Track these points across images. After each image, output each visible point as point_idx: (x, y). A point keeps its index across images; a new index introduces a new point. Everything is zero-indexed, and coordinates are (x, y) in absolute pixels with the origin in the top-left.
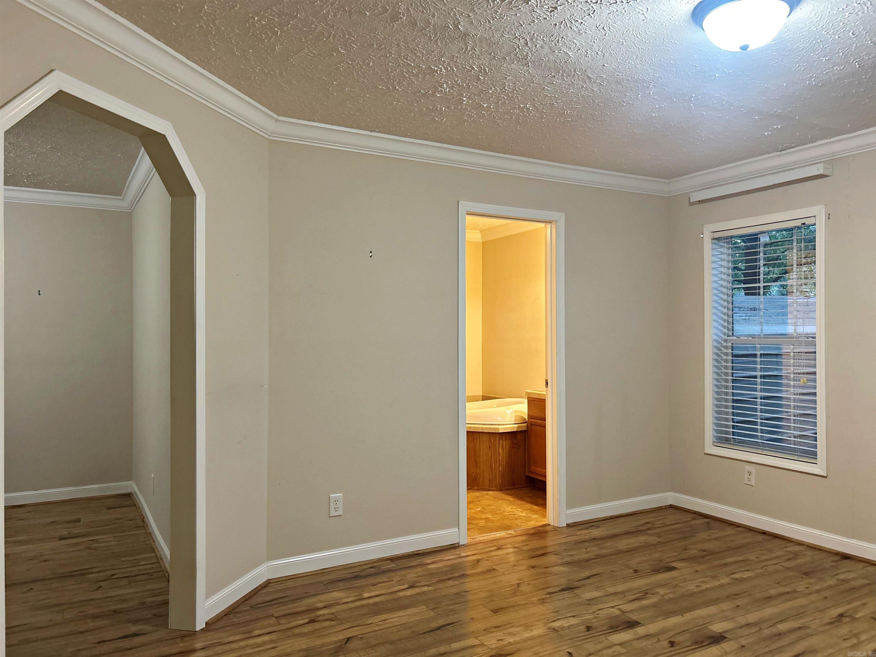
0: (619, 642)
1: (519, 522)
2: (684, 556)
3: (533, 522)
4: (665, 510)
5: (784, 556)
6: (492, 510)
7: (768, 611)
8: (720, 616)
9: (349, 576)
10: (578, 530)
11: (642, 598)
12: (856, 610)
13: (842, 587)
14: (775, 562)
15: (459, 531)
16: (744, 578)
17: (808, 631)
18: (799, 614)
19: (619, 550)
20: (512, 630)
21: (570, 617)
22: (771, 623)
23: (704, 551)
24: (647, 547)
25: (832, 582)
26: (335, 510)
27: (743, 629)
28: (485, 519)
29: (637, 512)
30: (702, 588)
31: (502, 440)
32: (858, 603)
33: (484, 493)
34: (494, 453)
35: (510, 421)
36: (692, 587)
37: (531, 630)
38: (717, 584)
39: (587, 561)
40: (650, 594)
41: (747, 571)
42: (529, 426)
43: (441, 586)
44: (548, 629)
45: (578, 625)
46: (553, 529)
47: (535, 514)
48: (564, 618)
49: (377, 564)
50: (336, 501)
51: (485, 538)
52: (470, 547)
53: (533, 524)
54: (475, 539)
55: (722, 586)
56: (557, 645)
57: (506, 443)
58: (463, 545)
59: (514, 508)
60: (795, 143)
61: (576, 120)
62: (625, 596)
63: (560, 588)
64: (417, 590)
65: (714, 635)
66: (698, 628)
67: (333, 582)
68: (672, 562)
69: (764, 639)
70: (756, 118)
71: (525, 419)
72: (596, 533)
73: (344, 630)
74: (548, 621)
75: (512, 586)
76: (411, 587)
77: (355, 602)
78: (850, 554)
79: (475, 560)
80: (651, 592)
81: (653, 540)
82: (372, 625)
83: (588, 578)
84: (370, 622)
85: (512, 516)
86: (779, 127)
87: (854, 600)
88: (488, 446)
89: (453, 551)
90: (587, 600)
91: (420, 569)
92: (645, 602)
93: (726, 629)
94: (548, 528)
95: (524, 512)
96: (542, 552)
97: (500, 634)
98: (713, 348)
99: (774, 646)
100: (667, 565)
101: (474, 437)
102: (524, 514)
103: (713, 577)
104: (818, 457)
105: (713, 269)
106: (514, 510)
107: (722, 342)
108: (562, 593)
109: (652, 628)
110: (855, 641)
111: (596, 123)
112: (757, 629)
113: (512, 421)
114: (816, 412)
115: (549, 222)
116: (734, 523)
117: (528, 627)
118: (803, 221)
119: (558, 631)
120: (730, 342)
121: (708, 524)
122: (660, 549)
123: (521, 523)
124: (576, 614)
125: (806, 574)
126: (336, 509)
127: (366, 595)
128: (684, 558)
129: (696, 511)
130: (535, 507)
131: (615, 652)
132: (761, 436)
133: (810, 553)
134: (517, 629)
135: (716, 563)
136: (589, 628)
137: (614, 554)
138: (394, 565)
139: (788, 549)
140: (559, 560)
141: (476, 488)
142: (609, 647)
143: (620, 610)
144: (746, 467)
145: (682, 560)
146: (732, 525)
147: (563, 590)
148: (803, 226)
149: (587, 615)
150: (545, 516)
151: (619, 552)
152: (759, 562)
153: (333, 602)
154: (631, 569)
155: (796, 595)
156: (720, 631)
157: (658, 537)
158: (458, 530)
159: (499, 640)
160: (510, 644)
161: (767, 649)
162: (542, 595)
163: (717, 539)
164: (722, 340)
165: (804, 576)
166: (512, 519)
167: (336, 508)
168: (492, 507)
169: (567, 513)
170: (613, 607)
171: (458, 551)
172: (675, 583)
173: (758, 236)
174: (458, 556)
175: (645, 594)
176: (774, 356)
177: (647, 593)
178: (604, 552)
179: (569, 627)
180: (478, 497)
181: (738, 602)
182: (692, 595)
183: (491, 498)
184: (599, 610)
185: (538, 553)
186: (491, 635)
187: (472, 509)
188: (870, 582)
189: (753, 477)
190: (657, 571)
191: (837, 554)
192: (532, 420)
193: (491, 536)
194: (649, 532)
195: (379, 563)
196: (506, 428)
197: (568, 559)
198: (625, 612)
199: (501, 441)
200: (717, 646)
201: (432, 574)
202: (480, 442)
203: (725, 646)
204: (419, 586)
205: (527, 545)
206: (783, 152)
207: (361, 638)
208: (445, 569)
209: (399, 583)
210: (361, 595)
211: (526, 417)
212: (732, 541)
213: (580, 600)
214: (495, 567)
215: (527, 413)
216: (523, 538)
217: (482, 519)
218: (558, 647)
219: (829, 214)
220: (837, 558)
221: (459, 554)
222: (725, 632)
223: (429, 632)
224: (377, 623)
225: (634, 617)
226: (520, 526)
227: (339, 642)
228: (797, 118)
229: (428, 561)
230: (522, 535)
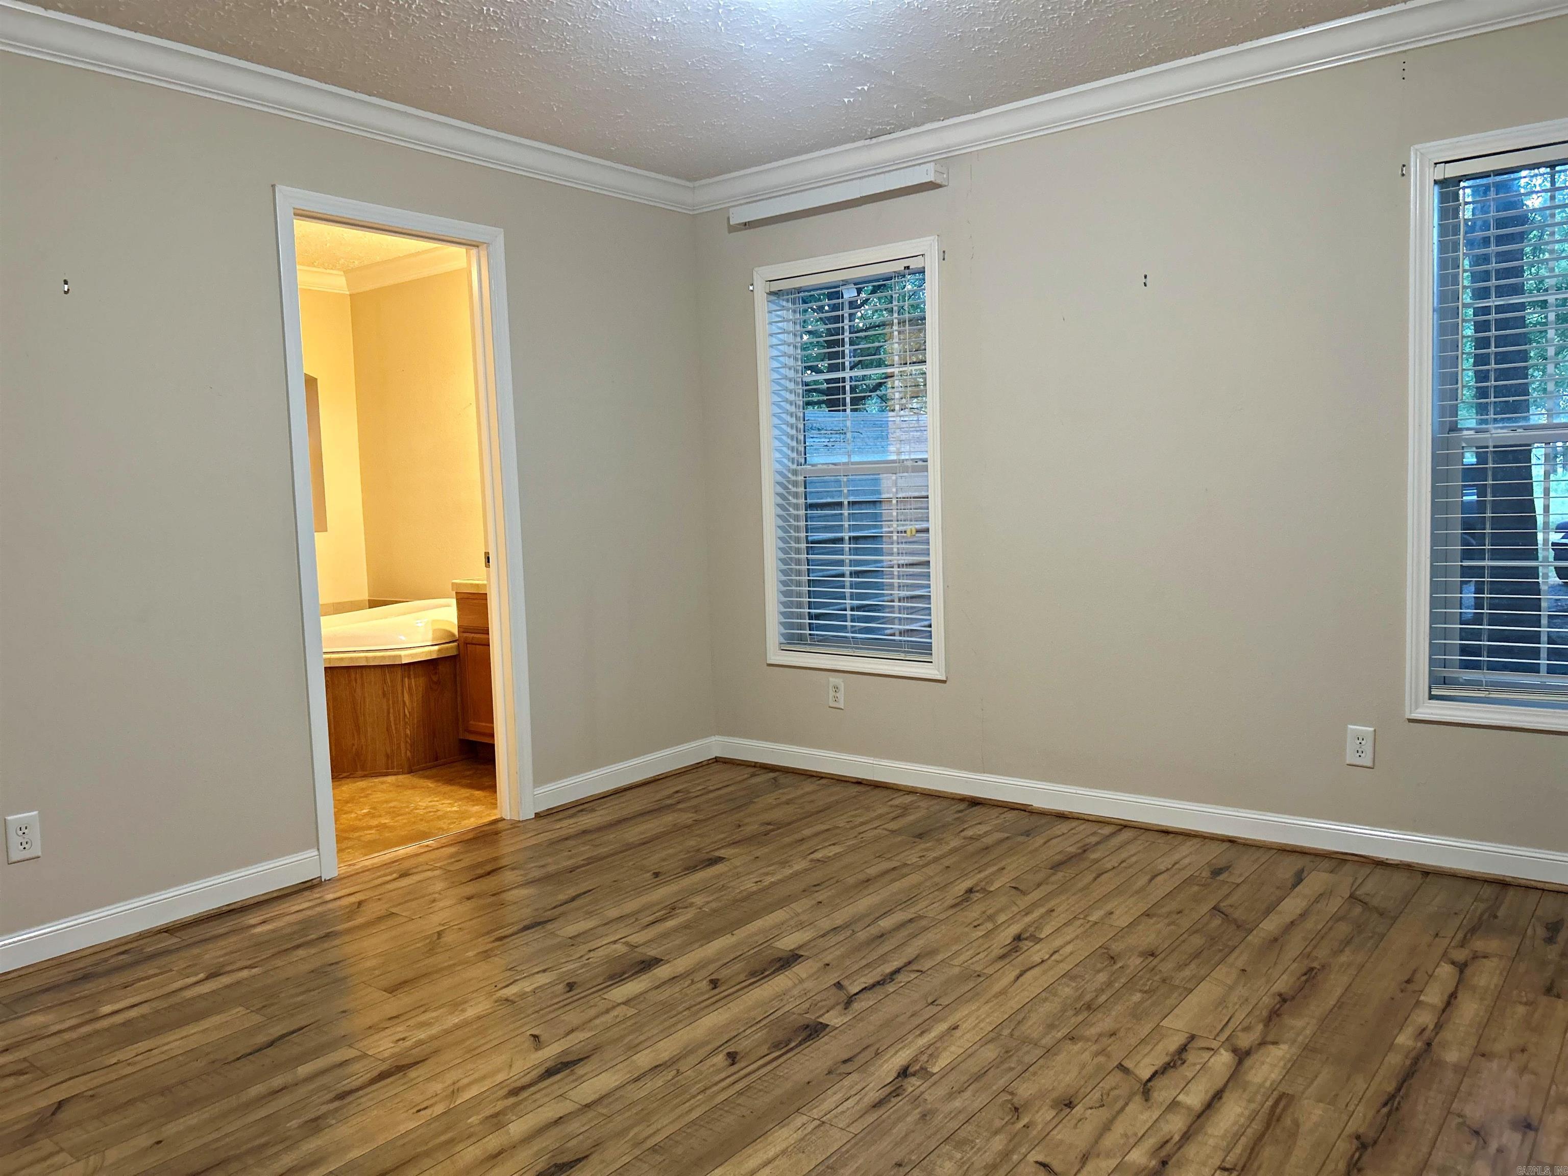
0: (624, 999)
1: (445, 823)
2: (737, 837)
3: (472, 820)
4: (707, 767)
5: (888, 813)
6: (391, 810)
7: (865, 903)
8: (792, 923)
9: (70, 977)
10: (557, 820)
11: (666, 918)
12: (990, 880)
13: (970, 849)
14: (875, 826)
15: (319, 855)
16: (830, 857)
17: (924, 923)
18: (909, 900)
19: (628, 844)
20: (423, 1018)
21: (538, 973)
22: (868, 920)
23: (769, 824)
24: (678, 830)
25: (955, 843)
26: (22, 847)
27: (826, 938)
28: (377, 826)
29: (661, 777)
30: (765, 884)
31: (409, 677)
32: (995, 868)
33: (376, 780)
34: (393, 704)
35: (423, 642)
36: (749, 884)
37: (463, 1010)
38: (788, 873)
39: (571, 872)
40: (680, 908)
41: (834, 844)
42: (461, 646)
43: (278, 962)
44: (496, 1002)
45: (552, 984)
46: (510, 826)
47: (477, 805)
48: (525, 977)
49: (135, 944)
50: (23, 829)
51: (376, 860)
52: (345, 881)
53: (471, 823)
54: (354, 865)
55: (796, 874)
56: (512, 1026)
57: (418, 683)
58: (329, 880)
59: (436, 799)
60: (892, 124)
61: (508, 31)
62: (637, 920)
63: (521, 926)
64: (225, 980)
65: (780, 955)
66: (756, 950)
67: (30, 995)
68: (718, 849)
69: (858, 948)
70: (829, 65)
71: (453, 635)
72: (587, 821)
73: (51, 1087)
74: (496, 989)
75: (427, 938)
76: (211, 976)
77: (80, 1027)
78: (980, 798)
79: (354, 903)
80: (680, 905)
81: (687, 818)
82: (119, 1065)
83: (573, 899)
84: (114, 1061)
85: (432, 814)
86: (866, 88)
87: (987, 865)
88: (380, 692)
89: (307, 893)
90: (570, 938)
91: (233, 939)
92: (670, 924)
93: (801, 943)
94: (500, 825)
95: (456, 804)
96: (488, 868)
97: (400, 1030)
98: (774, 486)
99: (874, 956)
100: (709, 856)
101: (349, 676)
102: (455, 809)
103: (781, 863)
104: (933, 652)
105: (771, 346)
106: (437, 803)
107: (790, 475)
108: (525, 933)
109: (682, 964)
110: (990, 926)
111: (549, 43)
112: (849, 933)
113: (427, 641)
114: (930, 592)
115: (474, 246)
116: (814, 774)
117: (457, 1005)
118: (906, 263)
119: (513, 1002)
120: (801, 475)
121: (776, 781)
122: (698, 832)
123: (449, 824)
124: (550, 965)
125: (920, 836)
126: (24, 845)
127: (107, 1009)
128: (737, 839)
129: (756, 763)
130: (478, 793)
131: (617, 1016)
132: (852, 626)
133: (924, 804)
134: (434, 1014)
135: (787, 840)
136: (571, 986)
137: (621, 852)
138: (175, 940)
139: (896, 802)
140: (519, 878)
141: (360, 773)
142: (607, 1011)
143: (627, 944)
144: (831, 679)
145: (735, 843)
146: (813, 776)
147: (526, 928)
148: (907, 271)
149: (567, 964)
150: (494, 805)
151: (629, 847)
152: (852, 828)
153: (26, 1036)
154: (648, 872)
155: (905, 870)
156: (792, 947)
157: (696, 812)
158: (316, 853)
159: (399, 1040)
160: (421, 1043)
161: (864, 962)
162: (484, 944)
163: (788, 803)
164: (789, 470)
165: (917, 840)
166: (432, 820)
167: (24, 843)
168: (392, 804)
169: (535, 793)
170: (615, 942)
171: (319, 892)
172: (722, 883)
173: (840, 289)
174: (319, 901)
175: (672, 909)
176: (872, 505)
177: (674, 909)
178: (603, 850)
179: (534, 992)
180: (363, 789)
181: (820, 896)
182: (749, 896)
183: (391, 789)
184: (590, 951)
185: (480, 871)
186: (383, 1034)
187: (351, 812)
188: (1009, 835)
189: (841, 695)
190: (692, 868)
191: (962, 799)
192: (465, 635)
193: (388, 856)
194: (680, 806)
195: (141, 942)
196: (416, 655)
197: (537, 874)
198: (637, 947)
199: (406, 680)
200: (786, 973)
201: (260, 944)
202: (363, 684)
203: (800, 970)
204: (229, 972)
205: (460, 860)
206: (874, 141)
207: (92, 1096)
208: (289, 930)
209: (183, 974)
210: (93, 1011)
211: (455, 631)
212: (812, 801)
213: (559, 939)
214: (394, 910)
215: (456, 622)
216: (452, 850)
217: (370, 828)
218: (514, 1030)
219: (944, 252)
220: (962, 806)
221: (319, 898)
222: (800, 947)
223: (250, 1054)
224: (131, 1060)
225: (652, 952)
226: (448, 830)
227: (37, 1114)
228: (893, 72)
229: (253, 921)
230: (451, 845)
